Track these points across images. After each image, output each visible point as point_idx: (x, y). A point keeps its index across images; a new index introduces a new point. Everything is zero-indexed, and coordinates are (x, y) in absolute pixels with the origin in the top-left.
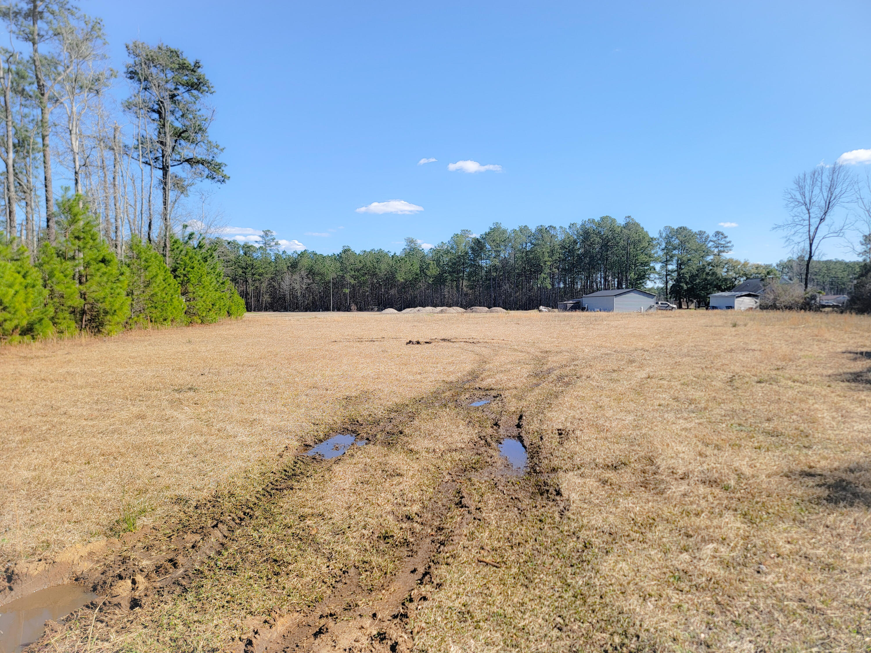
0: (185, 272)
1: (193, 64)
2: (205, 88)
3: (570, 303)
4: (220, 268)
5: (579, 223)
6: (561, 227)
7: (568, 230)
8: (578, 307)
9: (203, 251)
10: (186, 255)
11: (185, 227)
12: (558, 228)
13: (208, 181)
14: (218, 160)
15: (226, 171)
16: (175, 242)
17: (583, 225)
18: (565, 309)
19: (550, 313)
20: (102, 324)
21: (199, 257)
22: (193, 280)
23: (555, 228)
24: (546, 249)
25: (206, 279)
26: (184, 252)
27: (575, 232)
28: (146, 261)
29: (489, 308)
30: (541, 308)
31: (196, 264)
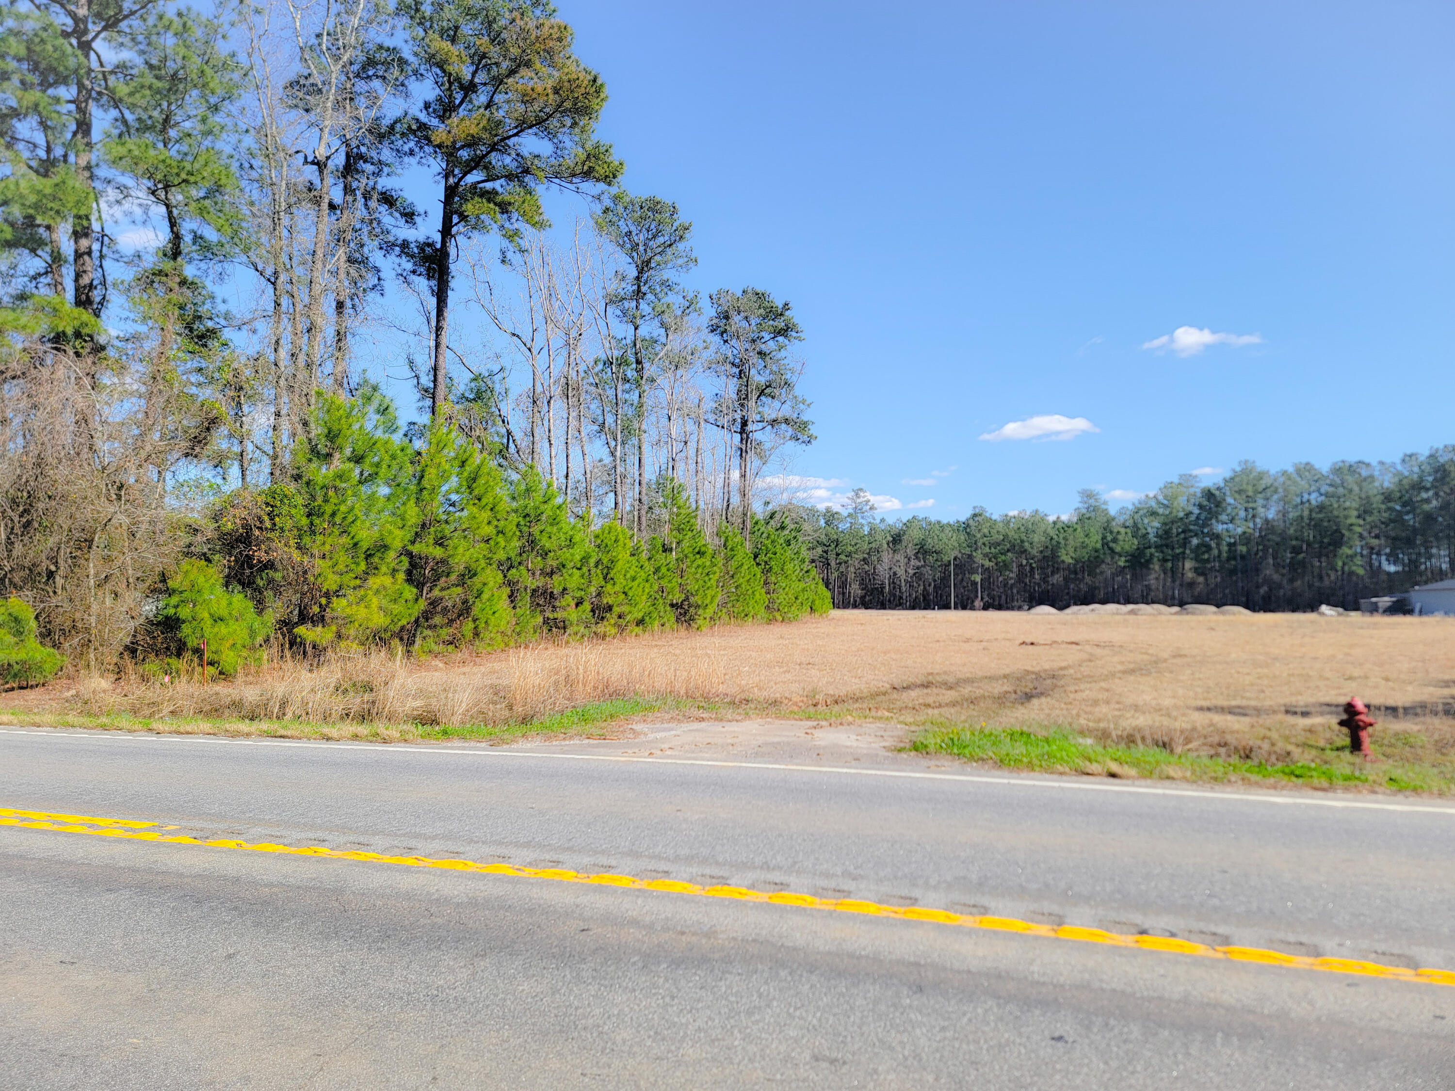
0: (766, 559)
1: (781, 306)
2: (794, 334)
3: (1385, 601)
4: (805, 554)
5: (1424, 452)
6: (1382, 463)
7: (1399, 467)
8: (1401, 608)
9: (786, 532)
10: (768, 538)
11: (767, 503)
12: (1374, 463)
13: (792, 443)
14: (804, 418)
15: (813, 430)
16: (756, 523)
17: (1431, 456)
18: (1374, 609)
19: (1341, 618)
20: (692, 619)
21: (781, 541)
22: (775, 569)
23: (1368, 465)
24: (1352, 504)
25: (789, 567)
26: (764, 535)
27: (1416, 469)
28: (732, 550)
29: (1218, 606)
30: (1324, 608)
31: (778, 549)
